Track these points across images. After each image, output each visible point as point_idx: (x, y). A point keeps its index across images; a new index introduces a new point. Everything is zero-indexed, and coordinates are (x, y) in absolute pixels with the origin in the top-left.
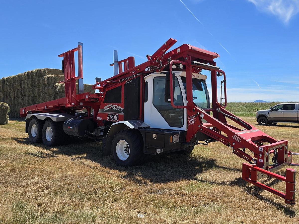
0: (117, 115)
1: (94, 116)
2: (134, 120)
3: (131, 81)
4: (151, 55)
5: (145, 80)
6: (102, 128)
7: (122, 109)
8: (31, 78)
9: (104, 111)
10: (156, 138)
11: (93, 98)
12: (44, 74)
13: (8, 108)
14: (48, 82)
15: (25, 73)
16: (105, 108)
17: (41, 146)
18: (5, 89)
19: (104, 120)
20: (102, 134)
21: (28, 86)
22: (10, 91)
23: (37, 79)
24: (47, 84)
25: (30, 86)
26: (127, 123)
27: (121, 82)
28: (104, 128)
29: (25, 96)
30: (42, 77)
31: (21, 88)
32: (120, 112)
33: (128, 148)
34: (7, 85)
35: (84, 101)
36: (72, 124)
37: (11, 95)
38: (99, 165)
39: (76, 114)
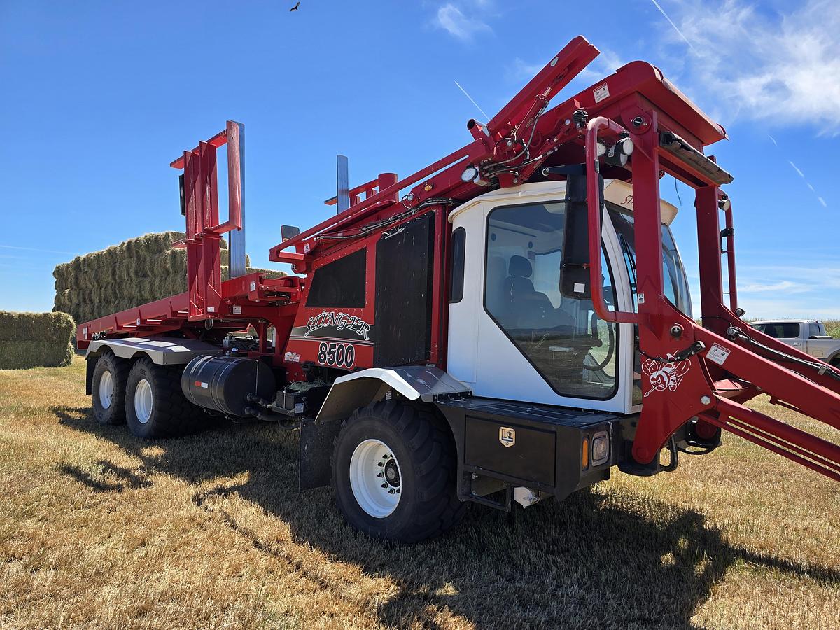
0: (350, 348)
1: (277, 350)
2: (411, 364)
3: (400, 231)
4: (484, 120)
5: (451, 225)
6: (301, 387)
7: (366, 327)
8: (135, 255)
9: (308, 333)
10: (511, 444)
11: (272, 293)
12: (166, 245)
13: (71, 326)
14: (174, 265)
15: (124, 243)
16: (311, 322)
17: (114, 441)
18: (82, 283)
19: (307, 362)
20: (300, 409)
21: (129, 275)
22: (91, 287)
23: (148, 258)
24: (171, 270)
25: (132, 275)
26: (392, 378)
27: (366, 235)
28: (307, 390)
29: (122, 298)
30: (161, 251)
31: (115, 279)
32: (362, 338)
33: (392, 470)
34: (85, 273)
35: (244, 301)
36: (206, 374)
37: (94, 296)
38: (285, 530)
39: (226, 341)
